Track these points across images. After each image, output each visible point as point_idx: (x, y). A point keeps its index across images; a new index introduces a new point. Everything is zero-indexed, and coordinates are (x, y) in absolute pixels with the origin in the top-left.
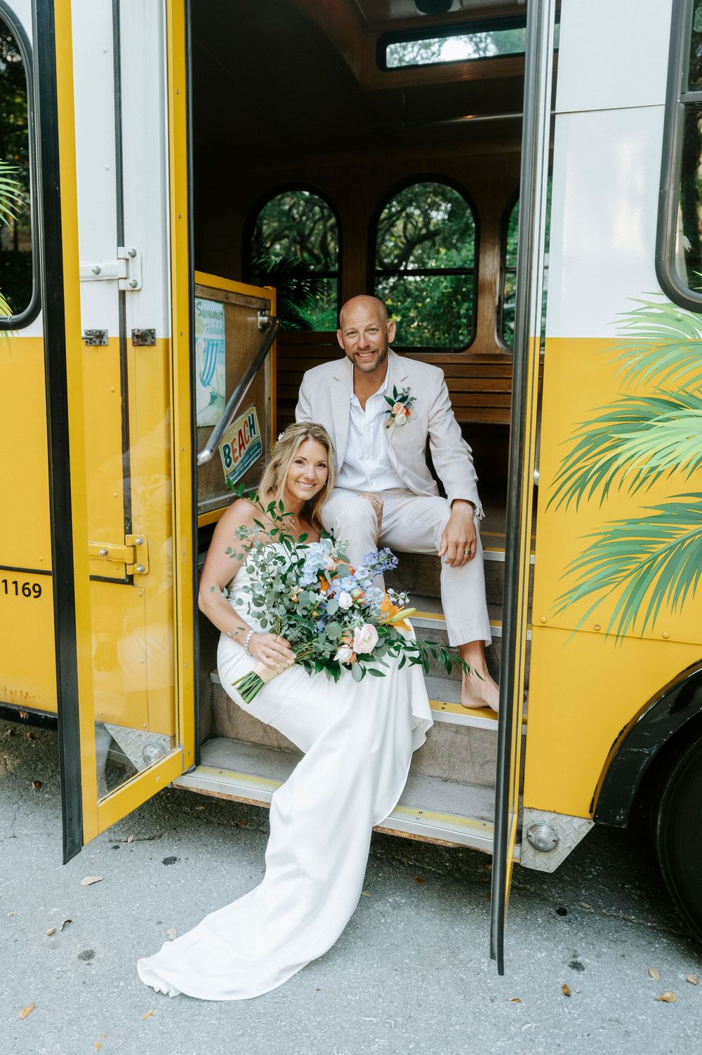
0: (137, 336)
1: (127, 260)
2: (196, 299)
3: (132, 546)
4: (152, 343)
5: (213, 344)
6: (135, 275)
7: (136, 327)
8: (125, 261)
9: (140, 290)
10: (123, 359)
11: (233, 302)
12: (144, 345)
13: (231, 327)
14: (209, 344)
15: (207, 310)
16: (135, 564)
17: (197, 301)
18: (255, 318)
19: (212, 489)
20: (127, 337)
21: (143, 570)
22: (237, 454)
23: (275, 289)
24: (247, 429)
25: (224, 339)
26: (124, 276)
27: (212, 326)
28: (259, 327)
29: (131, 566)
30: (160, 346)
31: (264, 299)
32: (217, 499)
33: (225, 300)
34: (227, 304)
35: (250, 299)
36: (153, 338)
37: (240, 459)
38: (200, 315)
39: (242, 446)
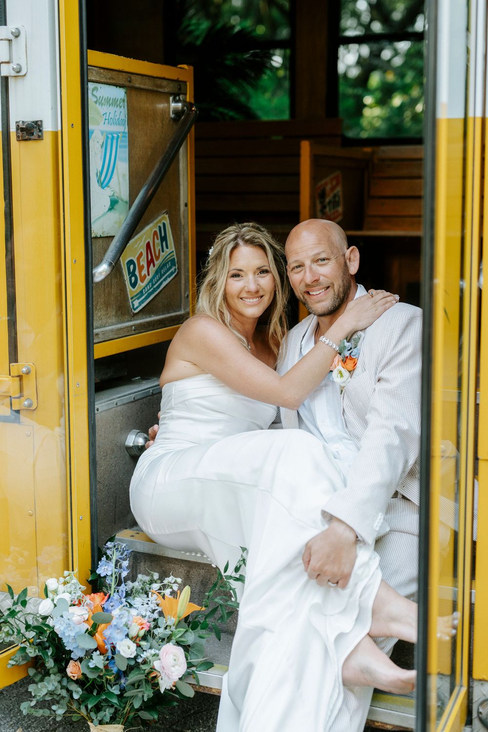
0: (22, 130)
1: (10, 41)
2: (90, 84)
3: (19, 376)
4: (39, 136)
5: (113, 137)
6: (19, 58)
7: (21, 118)
8: (7, 42)
9: (25, 75)
10: (6, 156)
11: (137, 85)
12: (30, 139)
13: (134, 117)
14: (107, 137)
15: (105, 96)
16: (22, 398)
17: (91, 86)
18: (166, 105)
19: (114, 313)
20: (11, 130)
21: (30, 405)
22: (145, 272)
23: (192, 68)
24: (158, 241)
25: (127, 130)
26: (7, 60)
27: (112, 116)
28: (172, 116)
29: (17, 400)
30: (48, 139)
31: (177, 81)
32: (119, 326)
33: (127, 84)
34: (130, 89)
35: (159, 82)
36: (40, 131)
37: (148, 278)
38: (96, 102)
39: (150, 262)
